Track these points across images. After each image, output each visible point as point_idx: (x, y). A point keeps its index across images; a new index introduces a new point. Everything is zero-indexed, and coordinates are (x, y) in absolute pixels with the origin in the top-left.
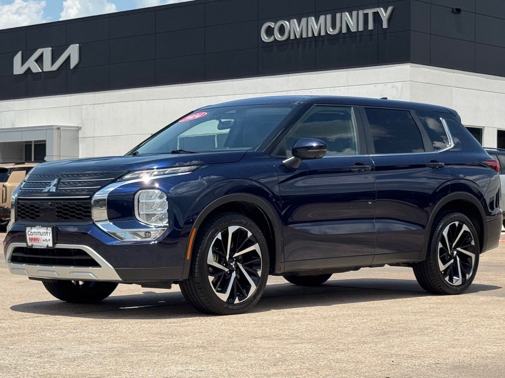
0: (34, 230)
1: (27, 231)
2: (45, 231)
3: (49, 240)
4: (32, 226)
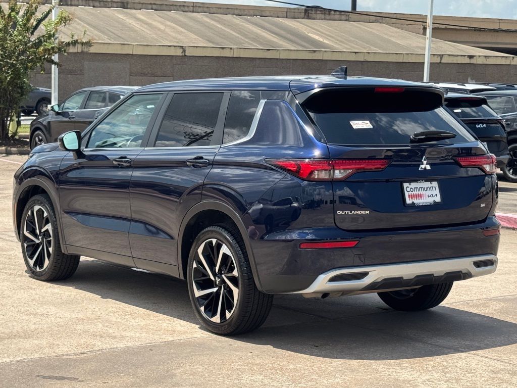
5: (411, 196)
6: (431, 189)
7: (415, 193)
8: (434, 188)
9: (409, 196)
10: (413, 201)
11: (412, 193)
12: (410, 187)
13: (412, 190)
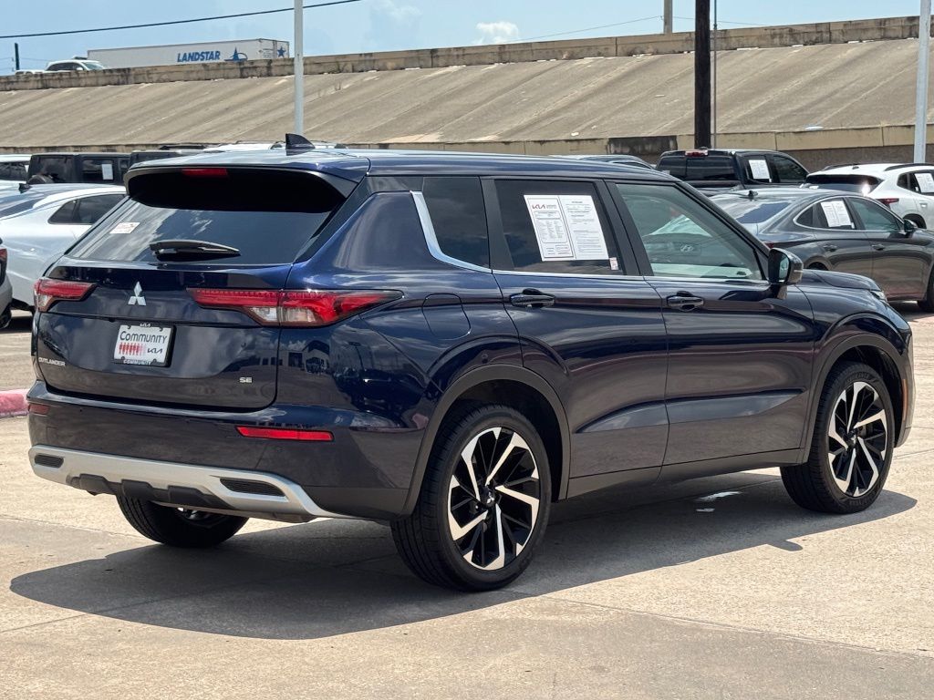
5: (123, 348)
6: (156, 338)
7: (130, 342)
8: (162, 338)
9: (121, 346)
10: (125, 355)
11: (127, 342)
12: (128, 332)
13: (129, 337)
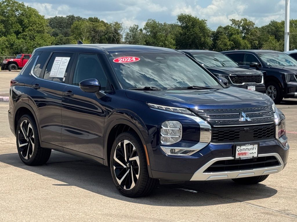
0: (243, 147)
1: (237, 149)
2: (252, 147)
3: (255, 152)
4: (240, 145)
